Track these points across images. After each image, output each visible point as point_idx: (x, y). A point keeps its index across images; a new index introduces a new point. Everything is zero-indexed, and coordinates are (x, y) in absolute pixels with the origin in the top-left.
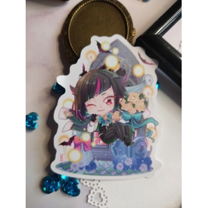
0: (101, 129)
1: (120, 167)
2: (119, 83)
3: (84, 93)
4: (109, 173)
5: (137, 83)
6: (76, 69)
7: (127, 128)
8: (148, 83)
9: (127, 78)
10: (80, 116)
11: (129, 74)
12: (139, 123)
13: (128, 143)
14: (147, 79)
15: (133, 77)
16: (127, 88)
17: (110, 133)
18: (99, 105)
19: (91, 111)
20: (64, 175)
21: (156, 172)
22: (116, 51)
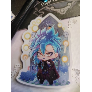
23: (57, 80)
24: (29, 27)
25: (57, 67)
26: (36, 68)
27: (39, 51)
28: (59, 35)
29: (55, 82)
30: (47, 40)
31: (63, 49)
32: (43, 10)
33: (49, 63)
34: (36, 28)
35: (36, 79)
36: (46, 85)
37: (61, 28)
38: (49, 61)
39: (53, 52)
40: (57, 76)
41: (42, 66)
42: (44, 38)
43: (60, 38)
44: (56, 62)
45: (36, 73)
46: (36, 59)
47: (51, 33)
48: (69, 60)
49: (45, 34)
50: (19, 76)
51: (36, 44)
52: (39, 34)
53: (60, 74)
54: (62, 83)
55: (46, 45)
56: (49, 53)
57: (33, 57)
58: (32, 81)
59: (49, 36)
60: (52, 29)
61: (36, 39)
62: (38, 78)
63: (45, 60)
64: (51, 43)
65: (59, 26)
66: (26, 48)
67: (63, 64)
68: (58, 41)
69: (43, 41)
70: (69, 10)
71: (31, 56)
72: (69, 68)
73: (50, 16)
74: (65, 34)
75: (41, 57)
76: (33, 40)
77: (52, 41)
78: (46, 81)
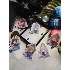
0: (14, 45)
1: (16, 49)
2: (16, 40)
3: (13, 41)
4: (15, 50)
6: (12, 39)
7: (17, 44)
10: (12, 44)
12: (19, 44)
13: (17, 46)
17: (15, 45)
18: (14, 42)
19: (13, 43)
20: (10, 50)
21: (20, 49)
48: (39, 30)
60: (37, 25)
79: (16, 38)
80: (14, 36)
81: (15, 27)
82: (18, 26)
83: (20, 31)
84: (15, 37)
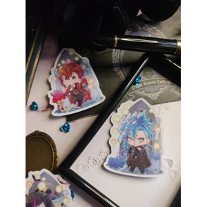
5: (59, 197)
8: (66, 196)
9: (52, 195)
11: (53, 192)
14: (65, 193)
15: (56, 193)
16: (53, 201)
22: (44, 179)
23: (148, 168)
24: (118, 109)
25: (148, 154)
26: (126, 154)
27: (130, 136)
28: (151, 121)
29: (147, 170)
30: (138, 125)
31: (154, 135)
32: (134, 94)
33: (140, 149)
34: (126, 112)
35: (125, 166)
36: (137, 173)
37: (153, 114)
38: (140, 147)
39: (144, 137)
40: (149, 164)
41: (133, 152)
42: (134, 122)
43: (151, 124)
44: (147, 149)
45: (126, 159)
46: (127, 144)
47: (142, 118)
48: (161, 147)
49: (135, 118)
50: (106, 162)
51: (126, 128)
52: (129, 118)
53: (152, 161)
54: (154, 172)
55: (137, 130)
56: (140, 139)
57: (122, 142)
58: (121, 169)
59: (140, 121)
60: (144, 114)
61: (126, 123)
62: (129, 165)
63: (135, 146)
64: (142, 128)
65: (151, 111)
66: (116, 131)
67: (155, 151)
68: (150, 127)
69: (134, 125)
70: (160, 95)
71: (121, 141)
72: (161, 156)
73: (141, 101)
74: (157, 120)
75: (131, 143)
76: (123, 124)
77: (143, 126)
78: (136, 169)
79: (42, 187)
80: (31, 174)
81: (34, 107)
82: (48, 99)
83: (63, 134)
84: (37, 181)
